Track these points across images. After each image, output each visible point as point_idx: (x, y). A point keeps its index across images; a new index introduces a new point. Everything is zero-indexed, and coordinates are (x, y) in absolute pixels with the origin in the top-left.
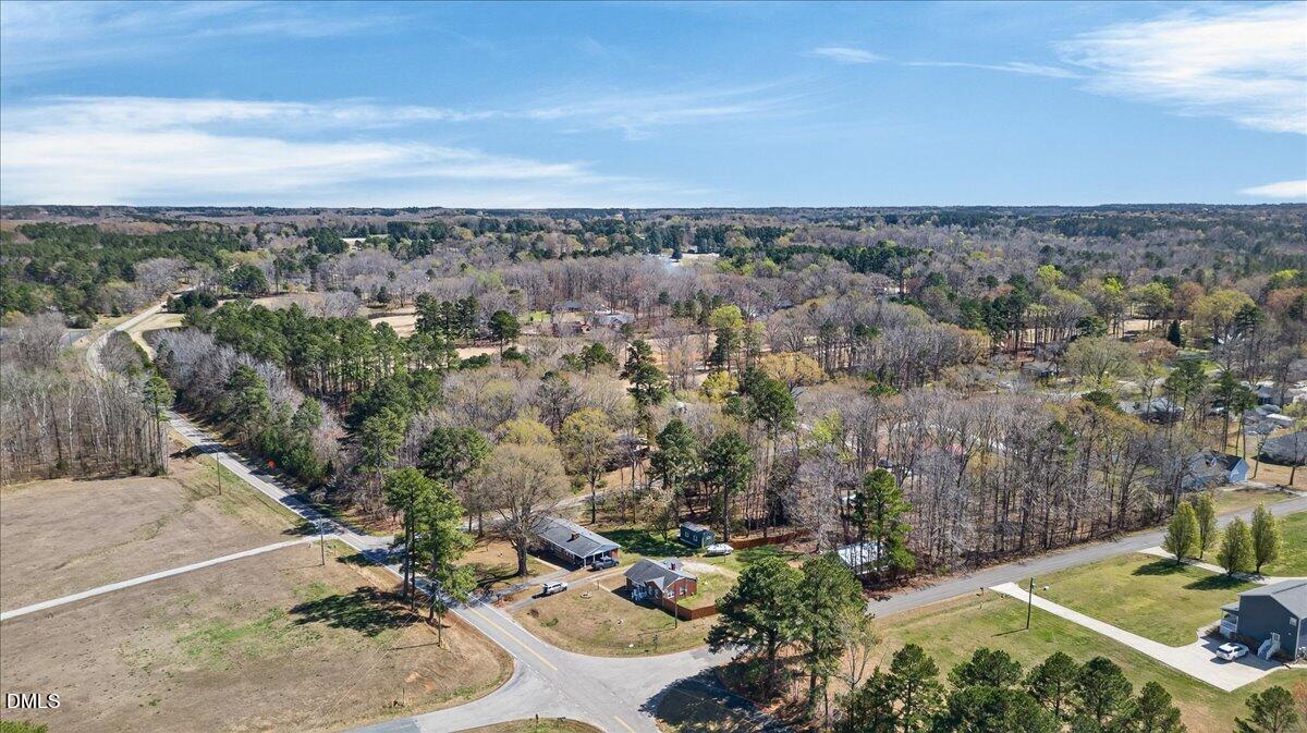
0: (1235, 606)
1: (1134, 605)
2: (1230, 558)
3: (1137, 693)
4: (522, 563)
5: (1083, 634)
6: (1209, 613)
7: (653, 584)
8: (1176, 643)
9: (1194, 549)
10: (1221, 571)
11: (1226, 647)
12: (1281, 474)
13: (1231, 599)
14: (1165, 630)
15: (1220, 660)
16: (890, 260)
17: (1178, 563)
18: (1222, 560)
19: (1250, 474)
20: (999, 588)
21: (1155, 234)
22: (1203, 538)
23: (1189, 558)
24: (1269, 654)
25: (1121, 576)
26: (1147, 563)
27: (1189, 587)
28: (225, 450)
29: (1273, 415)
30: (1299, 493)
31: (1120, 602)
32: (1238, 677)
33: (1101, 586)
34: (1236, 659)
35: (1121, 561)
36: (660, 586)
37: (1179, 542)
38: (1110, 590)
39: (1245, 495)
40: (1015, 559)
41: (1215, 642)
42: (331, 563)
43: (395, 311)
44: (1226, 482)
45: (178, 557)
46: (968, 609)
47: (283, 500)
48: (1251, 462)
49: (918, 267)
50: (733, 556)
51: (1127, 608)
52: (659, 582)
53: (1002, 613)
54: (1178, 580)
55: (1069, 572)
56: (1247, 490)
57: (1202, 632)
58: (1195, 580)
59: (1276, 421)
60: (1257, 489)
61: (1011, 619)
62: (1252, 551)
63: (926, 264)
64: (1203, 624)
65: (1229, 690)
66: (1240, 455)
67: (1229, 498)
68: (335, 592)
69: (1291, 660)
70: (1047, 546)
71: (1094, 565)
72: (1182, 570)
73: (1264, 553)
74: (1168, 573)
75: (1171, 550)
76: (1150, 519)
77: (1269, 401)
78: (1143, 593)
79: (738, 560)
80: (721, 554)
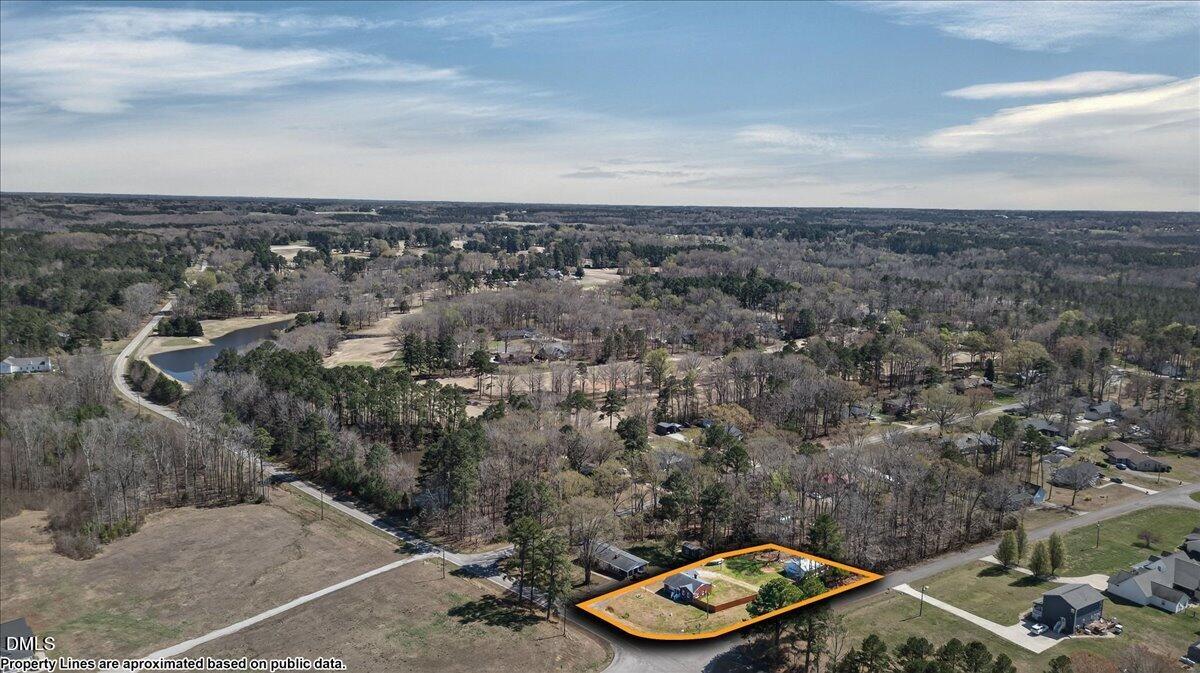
0: (1040, 600)
1: (981, 598)
2: (1036, 565)
3: (995, 659)
4: (588, 576)
5: (952, 619)
6: (1025, 603)
7: (686, 589)
8: (1006, 623)
9: (1015, 559)
10: (1030, 573)
11: (1036, 626)
12: (1066, 495)
13: (1038, 594)
14: (1000, 615)
15: (1033, 634)
16: (768, 295)
17: (1005, 568)
18: (1030, 567)
19: (1047, 496)
20: (898, 588)
21: (967, 252)
22: (1020, 552)
23: (1013, 564)
24: (1059, 630)
25: (970, 578)
26: (985, 568)
27: (1011, 585)
28: (298, 478)
29: (1061, 448)
30: (1078, 512)
31: (973, 597)
32: (1041, 644)
33: (959, 585)
34: (1041, 634)
35: (970, 567)
36: (691, 590)
37: (1005, 553)
38: (965, 588)
39: (1044, 514)
40: (904, 567)
41: (1030, 623)
42: (448, 577)
43: (356, 333)
44: (1031, 503)
45: (333, 574)
46: (882, 603)
47: (374, 523)
48: (1047, 487)
49: (792, 303)
50: (724, 565)
51: (976, 600)
52: (690, 587)
53: (903, 606)
54: (1005, 580)
55: (940, 575)
56: (1044, 509)
57: (1022, 616)
58: (1015, 580)
59: (1063, 452)
60: (1050, 509)
61: (909, 610)
62: (1049, 562)
63: (797, 300)
64: (1022, 610)
65: (1038, 651)
66: (1040, 484)
67: (1032, 516)
68: (469, 600)
69: (1071, 633)
70: (923, 556)
71: (953, 570)
72: (1007, 573)
73: (1056, 562)
74: (997, 575)
75: (999, 558)
76: (985, 536)
77: (1058, 434)
78: (984, 589)
79: (729, 568)
80: (716, 564)
